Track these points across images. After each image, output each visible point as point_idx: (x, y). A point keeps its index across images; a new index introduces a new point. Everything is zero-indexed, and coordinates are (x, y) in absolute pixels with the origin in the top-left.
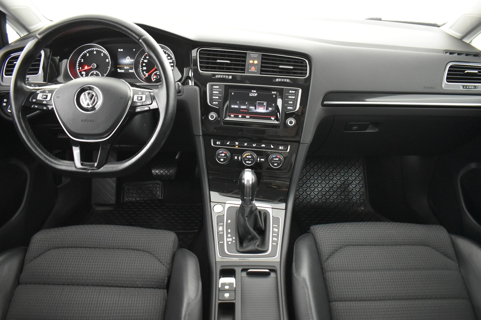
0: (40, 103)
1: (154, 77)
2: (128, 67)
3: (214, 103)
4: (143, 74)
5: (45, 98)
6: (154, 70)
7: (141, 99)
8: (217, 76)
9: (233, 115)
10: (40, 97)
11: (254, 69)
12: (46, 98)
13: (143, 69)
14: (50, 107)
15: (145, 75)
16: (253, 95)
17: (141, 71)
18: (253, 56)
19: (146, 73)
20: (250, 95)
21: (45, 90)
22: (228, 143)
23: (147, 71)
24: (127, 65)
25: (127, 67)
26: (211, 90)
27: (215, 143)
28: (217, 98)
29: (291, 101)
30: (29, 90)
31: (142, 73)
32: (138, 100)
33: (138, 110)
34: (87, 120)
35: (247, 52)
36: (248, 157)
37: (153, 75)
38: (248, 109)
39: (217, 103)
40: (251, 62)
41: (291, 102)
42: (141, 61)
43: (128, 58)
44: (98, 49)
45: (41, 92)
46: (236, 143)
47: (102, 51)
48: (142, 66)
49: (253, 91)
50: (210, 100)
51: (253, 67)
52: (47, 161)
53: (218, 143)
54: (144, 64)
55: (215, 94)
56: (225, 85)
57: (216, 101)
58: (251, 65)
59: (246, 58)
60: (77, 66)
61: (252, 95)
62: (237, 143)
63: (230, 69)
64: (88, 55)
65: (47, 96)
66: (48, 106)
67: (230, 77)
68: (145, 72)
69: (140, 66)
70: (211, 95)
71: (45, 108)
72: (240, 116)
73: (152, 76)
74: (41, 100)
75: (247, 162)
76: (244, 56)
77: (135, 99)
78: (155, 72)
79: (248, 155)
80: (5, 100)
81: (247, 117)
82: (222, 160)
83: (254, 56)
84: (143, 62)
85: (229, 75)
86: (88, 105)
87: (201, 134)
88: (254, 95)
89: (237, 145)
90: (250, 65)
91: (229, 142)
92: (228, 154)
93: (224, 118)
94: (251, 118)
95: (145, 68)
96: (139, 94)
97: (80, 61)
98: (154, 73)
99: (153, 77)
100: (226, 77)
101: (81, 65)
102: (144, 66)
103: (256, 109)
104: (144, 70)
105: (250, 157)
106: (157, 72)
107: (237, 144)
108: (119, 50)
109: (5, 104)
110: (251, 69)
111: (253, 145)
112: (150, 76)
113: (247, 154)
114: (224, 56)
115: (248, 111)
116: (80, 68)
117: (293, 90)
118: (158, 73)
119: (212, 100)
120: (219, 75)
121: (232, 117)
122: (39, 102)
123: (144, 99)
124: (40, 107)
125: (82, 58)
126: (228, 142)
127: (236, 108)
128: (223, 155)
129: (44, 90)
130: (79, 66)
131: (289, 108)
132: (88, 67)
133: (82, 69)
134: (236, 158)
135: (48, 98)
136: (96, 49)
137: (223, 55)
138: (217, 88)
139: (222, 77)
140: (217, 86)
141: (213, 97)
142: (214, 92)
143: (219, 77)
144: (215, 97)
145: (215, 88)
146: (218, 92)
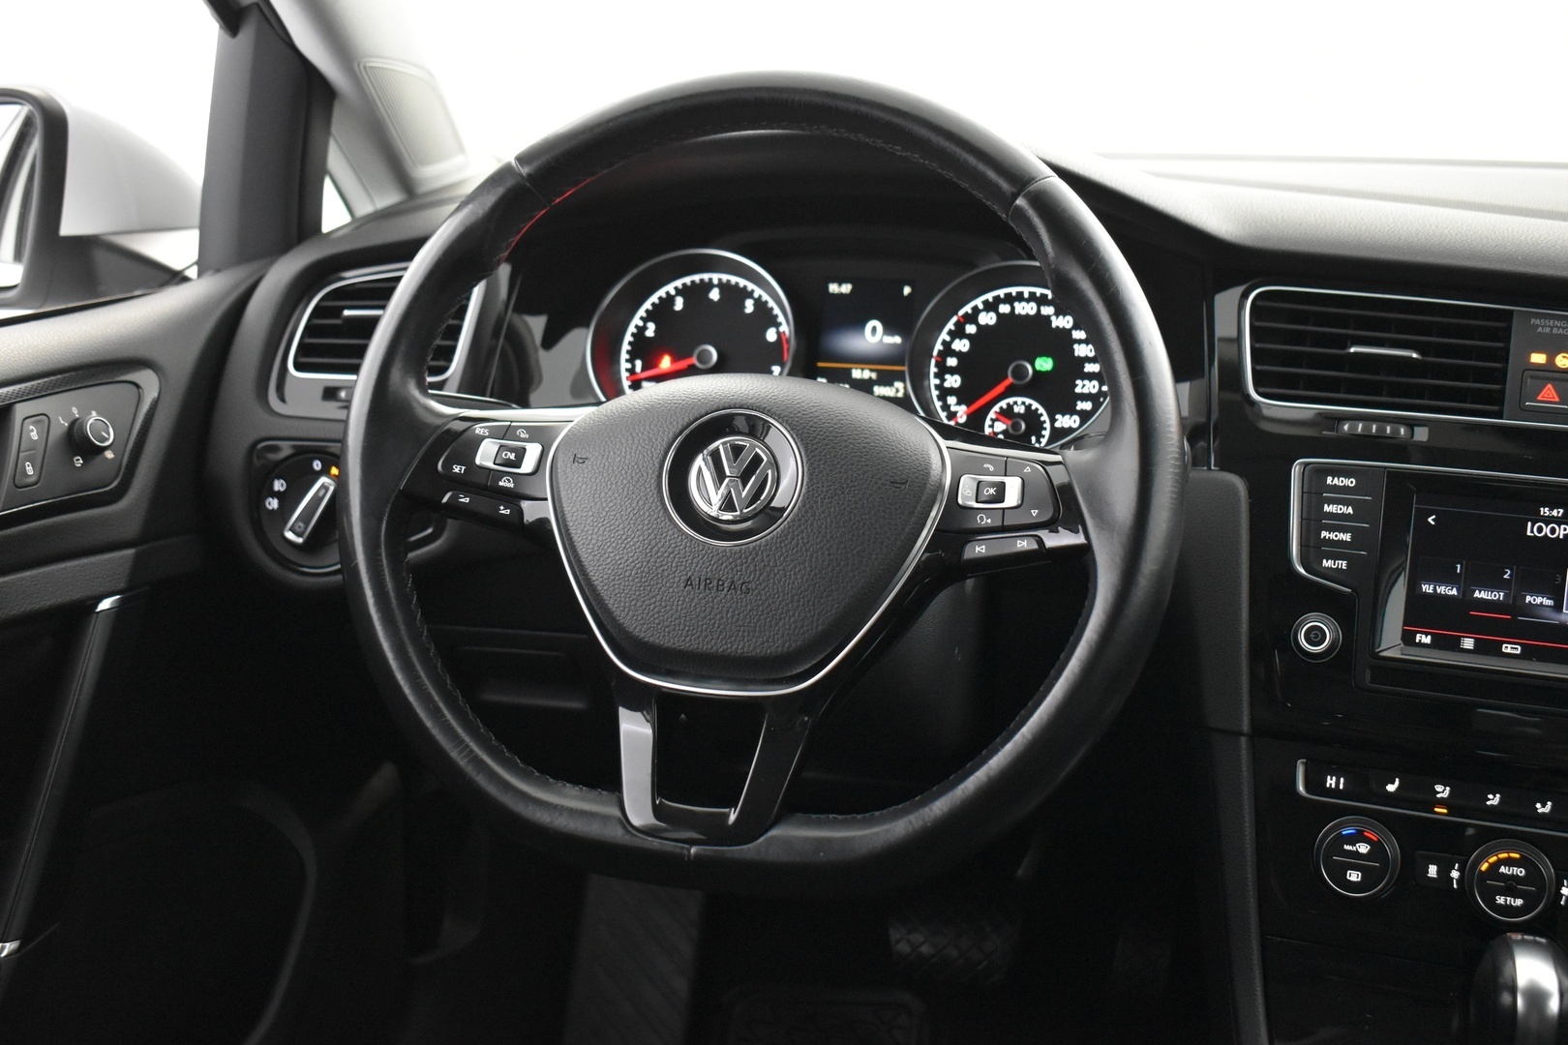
0: (483, 483)
1: (997, 424)
2: (872, 370)
3: (1327, 563)
4: (946, 407)
5: (508, 463)
6: (1000, 388)
7: (1000, 497)
8: (1346, 427)
9: (1427, 634)
10: (486, 454)
11: (1557, 400)
12: (517, 464)
13: (947, 385)
14: (531, 511)
15: (952, 415)
16: (1547, 530)
17: (935, 393)
18: (1548, 330)
19: (959, 403)
20: (1529, 533)
21: (513, 424)
22: (1391, 788)
23: (964, 395)
24: (863, 361)
25: (863, 369)
26: (1315, 493)
27: (1315, 784)
28: (1347, 537)
30: (438, 421)
31: (938, 404)
32: (977, 502)
33: (979, 549)
34: (715, 583)
35: (1512, 311)
36: (1503, 869)
37: (992, 415)
38: (1514, 605)
39: (1343, 564)
40: (1539, 358)
42: (938, 347)
43: (874, 329)
44: (734, 279)
45: (495, 434)
46: (1439, 788)
47: (751, 286)
48: (943, 371)
49: (1545, 511)
50: (1303, 545)
51: (1549, 386)
52: (481, 780)
53: (1331, 782)
54: (952, 362)
55: (1331, 516)
56: (1393, 475)
57: (1335, 557)
58: (1538, 378)
59: (1507, 339)
60: (624, 356)
61: (1540, 530)
62: (1443, 791)
63: (1419, 392)
64: (679, 304)
65: (521, 453)
66: (525, 505)
67: (1421, 434)
68: (952, 400)
69: (933, 369)
70: (1314, 520)
71: (504, 511)
72: (1468, 643)
73: (988, 422)
74: (490, 470)
75: (1500, 900)
76: (1499, 330)
77: (966, 495)
78: (1003, 404)
79: (1509, 862)
80: (279, 485)
81: (1507, 649)
82: (1354, 876)
83: (1555, 331)
84: (948, 350)
85: (1411, 424)
86: (728, 505)
87: (1246, 727)
88: (1553, 531)
89: (1442, 802)
90: (1532, 377)
91: (1397, 779)
92: (1392, 848)
94: (1527, 654)
95: (953, 381)
96: (988, 473)
97: (641, 330)
98: (996, 408)
99: (992, 426)
100: (1396, 431)
101: (644, 349)
102: (952, 371)
103: (1558, 607)
104: (951, 391)
105: (1520, 872)
106: (1016, 403)
107: (1445, 795)
108: (833, 288)
109: (273, 504)
110: (1539, 398)
111: (1538, 805)
112: (977, 419)
113: (1503, 855)
114: (1384, 325)
115: (1515, 615)
116: (634, 366)
118: (1016, 409)
119: (1314, 549)
120: (1358, 419)
121: (1421, 645)
122: (479, 479)
123: (1012, 498)
124: (483, 505)
125: (650, 316)
126: (1393, 783)
127: (1446, 597)
128: (1363, 848)
129: (509, 423)
130: (633, 356)
132: (674, 360)
133: (644, 369)
134: (1433, 871)
135: (528, 466)
136: (725, 277)
137: (1379, 323)
138: (1345, 489)
139: (1374, 431)
140: (1347, 475)
141: (1324, 534)
142: (1327, 508)
143: (1359, 430)
144: (1332, 536)
145: (1335, 489)
146: (1350, 510)
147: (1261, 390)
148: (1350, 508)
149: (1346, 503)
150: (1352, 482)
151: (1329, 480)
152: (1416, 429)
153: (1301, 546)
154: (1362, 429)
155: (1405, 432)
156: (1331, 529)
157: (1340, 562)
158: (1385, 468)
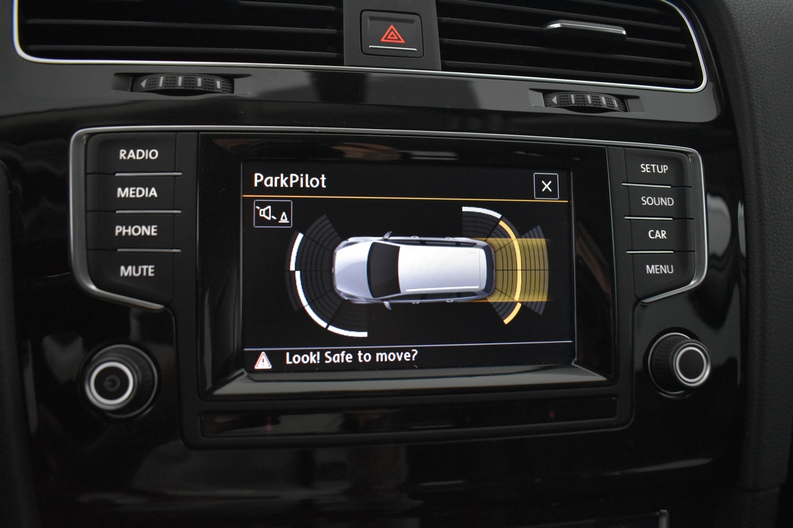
3: (126, 271)
26: (103, 174)
28: (150, 231)
29: (659, 226)
39: (149, 270)
41: (662, 235)
50: (90, 249)
51: (393, 25)
55: (128, 202)
56: (206, 139)
57: (136, 260)
58: (379, 19)
70: (104, 212)
90: (372, 18)
93: (209, 385)
110: (383, 40)
117: (659, 157)
119: (106, 252)
131: (651, 269)
138: (145, 165)
139: (180, 84)
140: (147, 147)
141: (119, 229)
142: (121, 193)
143: (161, 84)
144: (131, 231)
145: (132, 165)
146: (154, 192)
147: (32, 47)
148: (153, 189)
149: (146, 183)
150: (154, 154)
151: (122, 154)
152: (236, 81)
153: (88, 250)
154: (165, 83)
155: (222, 85)
156: (128, 221)
157: (145, 267)
158: (198, 131)
